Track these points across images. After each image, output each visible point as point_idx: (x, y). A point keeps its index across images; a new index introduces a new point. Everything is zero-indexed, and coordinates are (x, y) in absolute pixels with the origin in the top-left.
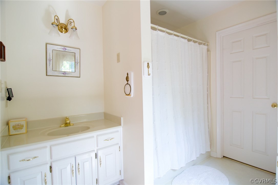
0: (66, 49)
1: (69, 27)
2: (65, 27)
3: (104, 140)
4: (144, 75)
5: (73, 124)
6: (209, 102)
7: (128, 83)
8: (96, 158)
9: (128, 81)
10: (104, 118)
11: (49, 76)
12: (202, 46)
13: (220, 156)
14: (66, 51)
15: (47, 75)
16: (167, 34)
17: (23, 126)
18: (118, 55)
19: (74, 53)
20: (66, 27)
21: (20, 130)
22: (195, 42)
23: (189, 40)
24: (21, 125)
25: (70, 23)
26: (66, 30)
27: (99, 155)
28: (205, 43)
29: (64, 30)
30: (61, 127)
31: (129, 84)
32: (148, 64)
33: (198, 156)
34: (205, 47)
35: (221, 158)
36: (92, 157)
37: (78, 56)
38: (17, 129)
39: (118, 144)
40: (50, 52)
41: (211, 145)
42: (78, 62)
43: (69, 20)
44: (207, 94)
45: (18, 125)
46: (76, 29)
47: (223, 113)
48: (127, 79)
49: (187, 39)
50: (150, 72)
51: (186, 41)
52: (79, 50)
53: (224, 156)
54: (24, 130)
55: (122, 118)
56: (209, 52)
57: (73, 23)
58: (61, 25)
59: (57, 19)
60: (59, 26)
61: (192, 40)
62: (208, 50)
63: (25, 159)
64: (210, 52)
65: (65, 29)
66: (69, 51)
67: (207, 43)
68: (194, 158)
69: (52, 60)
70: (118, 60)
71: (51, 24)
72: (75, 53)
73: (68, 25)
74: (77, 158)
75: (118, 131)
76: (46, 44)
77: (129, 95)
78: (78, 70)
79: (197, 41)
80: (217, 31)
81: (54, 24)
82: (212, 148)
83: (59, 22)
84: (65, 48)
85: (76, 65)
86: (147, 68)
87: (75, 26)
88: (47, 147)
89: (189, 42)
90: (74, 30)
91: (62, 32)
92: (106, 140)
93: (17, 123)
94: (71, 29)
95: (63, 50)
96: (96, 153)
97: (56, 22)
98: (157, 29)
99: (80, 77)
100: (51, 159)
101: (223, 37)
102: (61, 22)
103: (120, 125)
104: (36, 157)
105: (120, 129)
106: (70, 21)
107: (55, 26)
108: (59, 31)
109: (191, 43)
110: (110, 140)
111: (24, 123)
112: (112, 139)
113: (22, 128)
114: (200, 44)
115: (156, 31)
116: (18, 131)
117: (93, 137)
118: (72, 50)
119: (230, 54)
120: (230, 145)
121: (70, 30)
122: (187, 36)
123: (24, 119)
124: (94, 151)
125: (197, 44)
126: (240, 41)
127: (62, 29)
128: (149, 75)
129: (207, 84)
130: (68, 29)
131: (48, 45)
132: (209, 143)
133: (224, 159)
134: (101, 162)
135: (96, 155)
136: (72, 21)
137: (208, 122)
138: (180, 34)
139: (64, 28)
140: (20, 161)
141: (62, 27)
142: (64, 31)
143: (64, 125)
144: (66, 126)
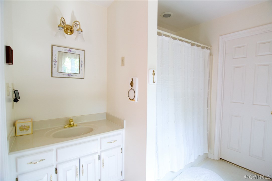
0: (71, 51)
1: (75, 29)
2: (70, 28)
3: (107, 143)
4: (149, 82)
5: (76, 125)
6: (209, 106)
7: (133, 88)
8: (99, 160)
9: (133, 86)
10: (106, 118)
11: (54, 77)
12: (205, 50)
13: (217, 158)
14: (72, 52)
15: (52, 77)
16: (172, 38)
17: (29, 127)
18: (123, 59)
19: (78, 54)
20: (72, 29)
21: (27, 131)
22: (198, 46)
23: (193, 45)
24: (27, 126)
25: (76, 25)
26: (72, 32)
27: (102, 157)
28: (207, 47)
29: (69, 31)
30: (65, 127)
31: (133, 90)
32: (154, 71)
33: (196, 158)
34: (208, 51)
35: (218, 160)
36: (95, 159)
37: (82, 57)
38: (23, 130)
39: (120, 146)
40: (55, 53)
41: (209, 147)
42: (82, 64)
43: (74, 22)
44: (208, 97)
45: (24, 126)
46: (82, 31)
47: (222, 116)
48: (132, 84)
49: (191, 43)
50: (155, 80)
51: (190, 45)
52: (84, 51)
53: (221, 158)
54: (30, 131)
55: (125, 121)
56: (211, 56)
57: (79, 26)
58: (67, 27)
59: (63, 21)
60: (64, 28)
61: (195, 44)
62: (211, 54)
63: (32, 162)
64: (213, 55)
65: (71, 30)
66: (74, 53)
67: (210, 47)
68: (192, 160)
69: (57, 62)
70: (123, 64)
71: (58, 26)
72: (80, 55)
73: (73, 27)
74: (81, 160)
75: (120, 134)
76: (52, 46)
77: (133, 100)
78: (82, 72)
79: (200, 45)
80: (220, 36)
81: (60, 26)
82: (210, 150)
83: (65, 24)
84: (71, 49)
85: (80, 66)
86: (153, 76)
87: (81, 28)
88: (53, 150)
89: (193, 46)
90: (80, 33)
91: (67, 34)
92: (109, 142)
93: (23, 124)
94: (77, 31)
95: (68, 52)
96: (99, 155)
97: (62, 24)
98: (163, 34)
99: (84, 78)
100: (57, 161)
101: (226, 41)
102: (67, 24)
103: (123, 128)
104: (42, 160)
105: (122, 132)
106: (76, 23)
107: (61, 28)
108: (65, 33)
109: (195, 47)
110: (113, 142)
111: (30, 124)
112: (115, 141)
113: (28, 130)
114: (203, 48)
115: (161, 36)
116: (24, 132)
117: (97, 140)
118: (78, 52)
119: (233, 59)
120: (228, 148)
121: (75, 32)
122: (191, 40)
123: (30, 120)
124: (97, 153)
125: (200, 48)
126: (243, 47)
127: (68, 30)
128: (154, 82)
129: (208, 88)
130: (74, 31)
131: (53, 46)
132: (207, 146)
133: (221, 161)
134: (104, 163)
135: (99, 156)
136: (78, 23)
137: (207, 125)
138: (184, 38)
139: (69, 30)
140: (28, 164)
141: (67, 29)
142: (69, 33)
143: (68, 126)
144: (70, 127)
